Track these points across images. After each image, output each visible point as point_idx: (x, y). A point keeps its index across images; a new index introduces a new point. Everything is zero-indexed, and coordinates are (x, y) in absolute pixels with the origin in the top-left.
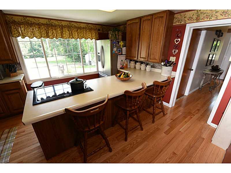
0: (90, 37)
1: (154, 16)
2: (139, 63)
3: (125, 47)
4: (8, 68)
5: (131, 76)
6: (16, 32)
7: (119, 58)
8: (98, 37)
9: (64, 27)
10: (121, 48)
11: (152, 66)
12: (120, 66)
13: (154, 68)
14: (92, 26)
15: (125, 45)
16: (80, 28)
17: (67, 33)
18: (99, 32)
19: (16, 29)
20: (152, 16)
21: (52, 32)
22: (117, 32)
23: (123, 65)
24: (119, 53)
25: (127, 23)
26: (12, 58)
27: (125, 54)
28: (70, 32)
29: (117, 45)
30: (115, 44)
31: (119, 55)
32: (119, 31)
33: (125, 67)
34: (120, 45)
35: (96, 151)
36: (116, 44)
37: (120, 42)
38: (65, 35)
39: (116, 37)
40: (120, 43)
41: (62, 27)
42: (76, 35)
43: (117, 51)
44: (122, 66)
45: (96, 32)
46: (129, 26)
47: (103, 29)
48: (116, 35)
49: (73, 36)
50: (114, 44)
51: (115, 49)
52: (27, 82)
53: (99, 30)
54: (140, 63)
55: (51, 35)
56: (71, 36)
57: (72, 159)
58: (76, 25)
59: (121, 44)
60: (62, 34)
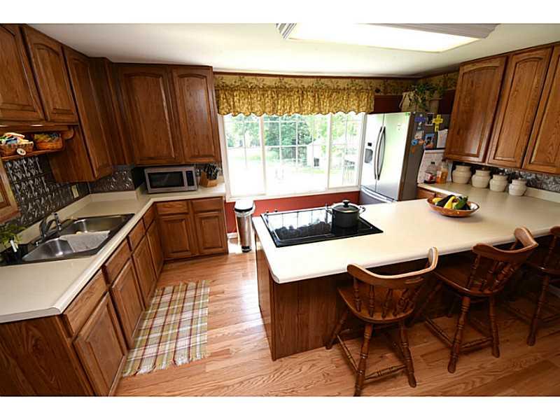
0: (354, 107)
1: (555, 49)
2: (485, 170)
3: (447, 130)
4: (206, 170)
5: (473, 206)
6: (226, 104)
7: (425, 158)
8: (373, 107)
9: (306, 91)
10: (434, 132)
11: (528, 181)
12: (424, 178)
13: (536, 187)
14: (363, 83)
15: (447, 126)
16: (337, 90)
17: (309, 102)
18: (376, 94)
19: (226, 98)
20: (550, 49)
21: (283, 102)
22: (428, 92)
23: (436, 175)
24: (427, 144)
25: (461, 69)
26: (215, 152)
27: (443, 147)
28: (317, 100)
29: (426, 125)
30: (420, 124)
31: (427, 149)
32: (433, 90)
33: (439, 180)
34: (434, 124)
35: (382, 373)
36: (423, 123)
37: (435, 117)
38: (306, 108)
39: (425, 105)
40: (433, 121)
41: (303, 91)
42: (326, 106)
43: (423, 139)
44: (431, 178)
45: (370, 95)
46: (466, 76)
47: (385, 88)
48: (424, 100)
49: (320, 109)
50: (418, 123)
51: (419, 135)
52: (227, 199)
53: (378, 91)
54: (487, 173)
55: (280, 109)
56: (317, 109)
57: (324, 375)
58: (329, 84)
59: (438, 123)
60: (301, 105)
